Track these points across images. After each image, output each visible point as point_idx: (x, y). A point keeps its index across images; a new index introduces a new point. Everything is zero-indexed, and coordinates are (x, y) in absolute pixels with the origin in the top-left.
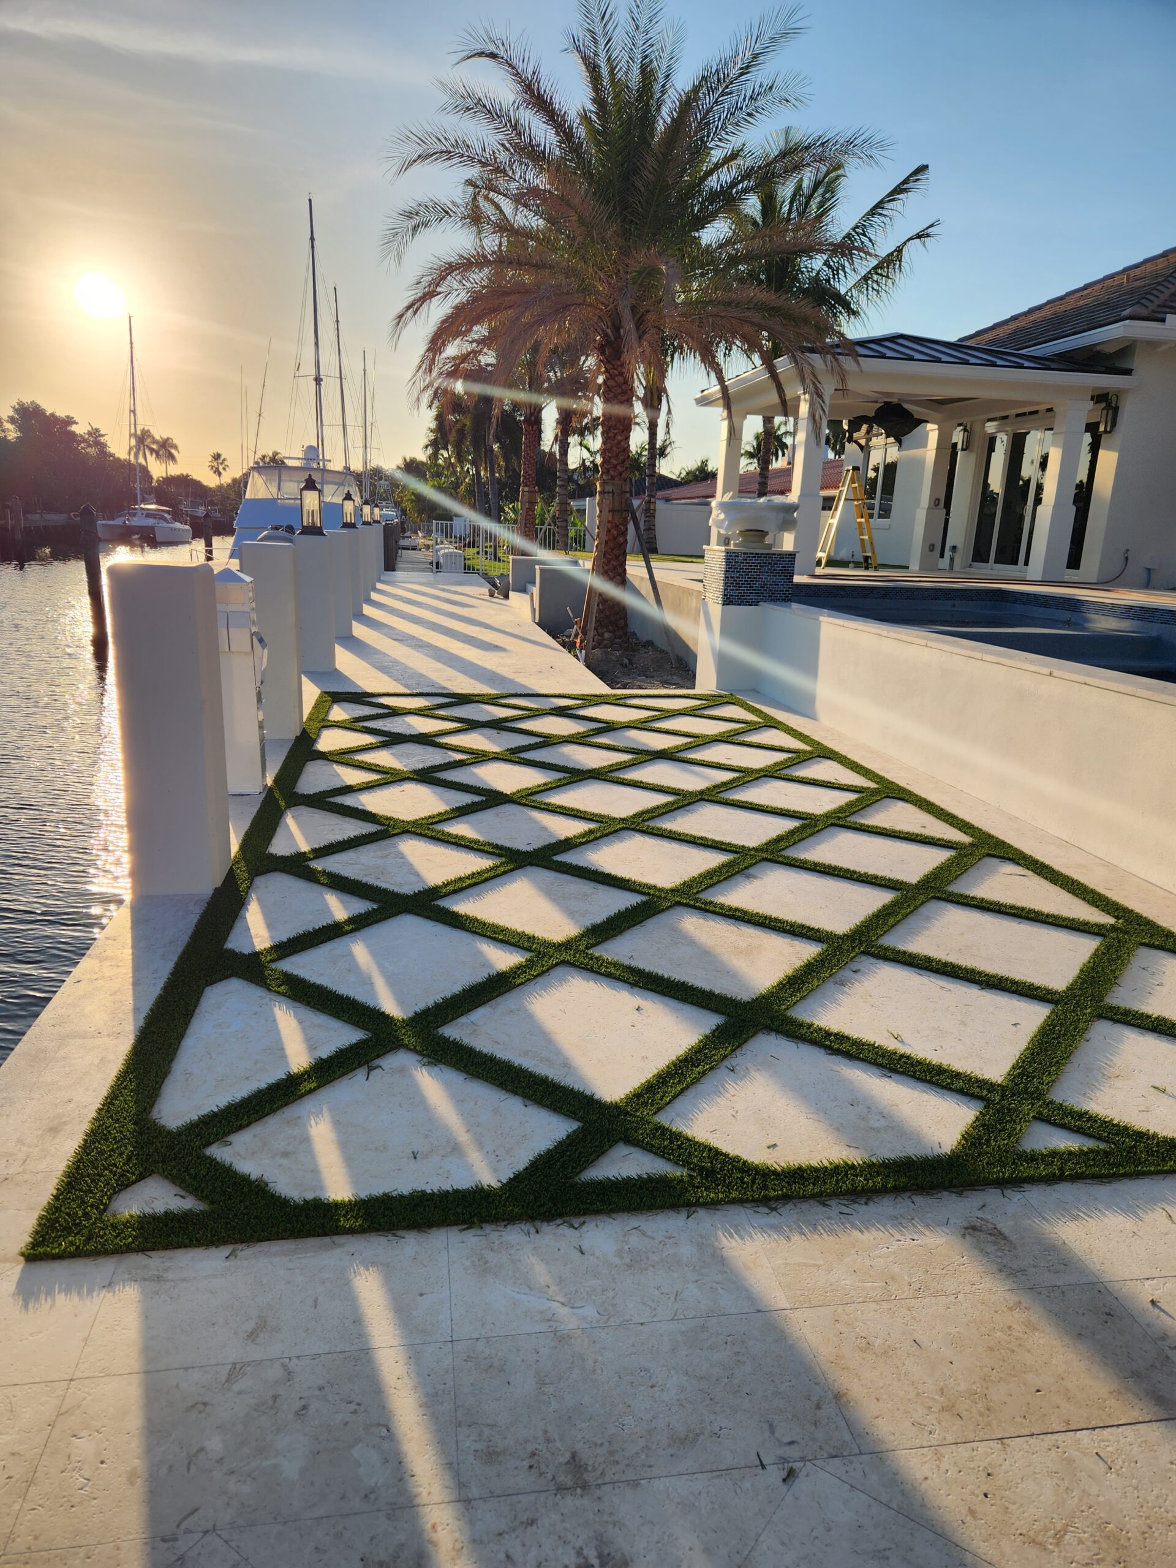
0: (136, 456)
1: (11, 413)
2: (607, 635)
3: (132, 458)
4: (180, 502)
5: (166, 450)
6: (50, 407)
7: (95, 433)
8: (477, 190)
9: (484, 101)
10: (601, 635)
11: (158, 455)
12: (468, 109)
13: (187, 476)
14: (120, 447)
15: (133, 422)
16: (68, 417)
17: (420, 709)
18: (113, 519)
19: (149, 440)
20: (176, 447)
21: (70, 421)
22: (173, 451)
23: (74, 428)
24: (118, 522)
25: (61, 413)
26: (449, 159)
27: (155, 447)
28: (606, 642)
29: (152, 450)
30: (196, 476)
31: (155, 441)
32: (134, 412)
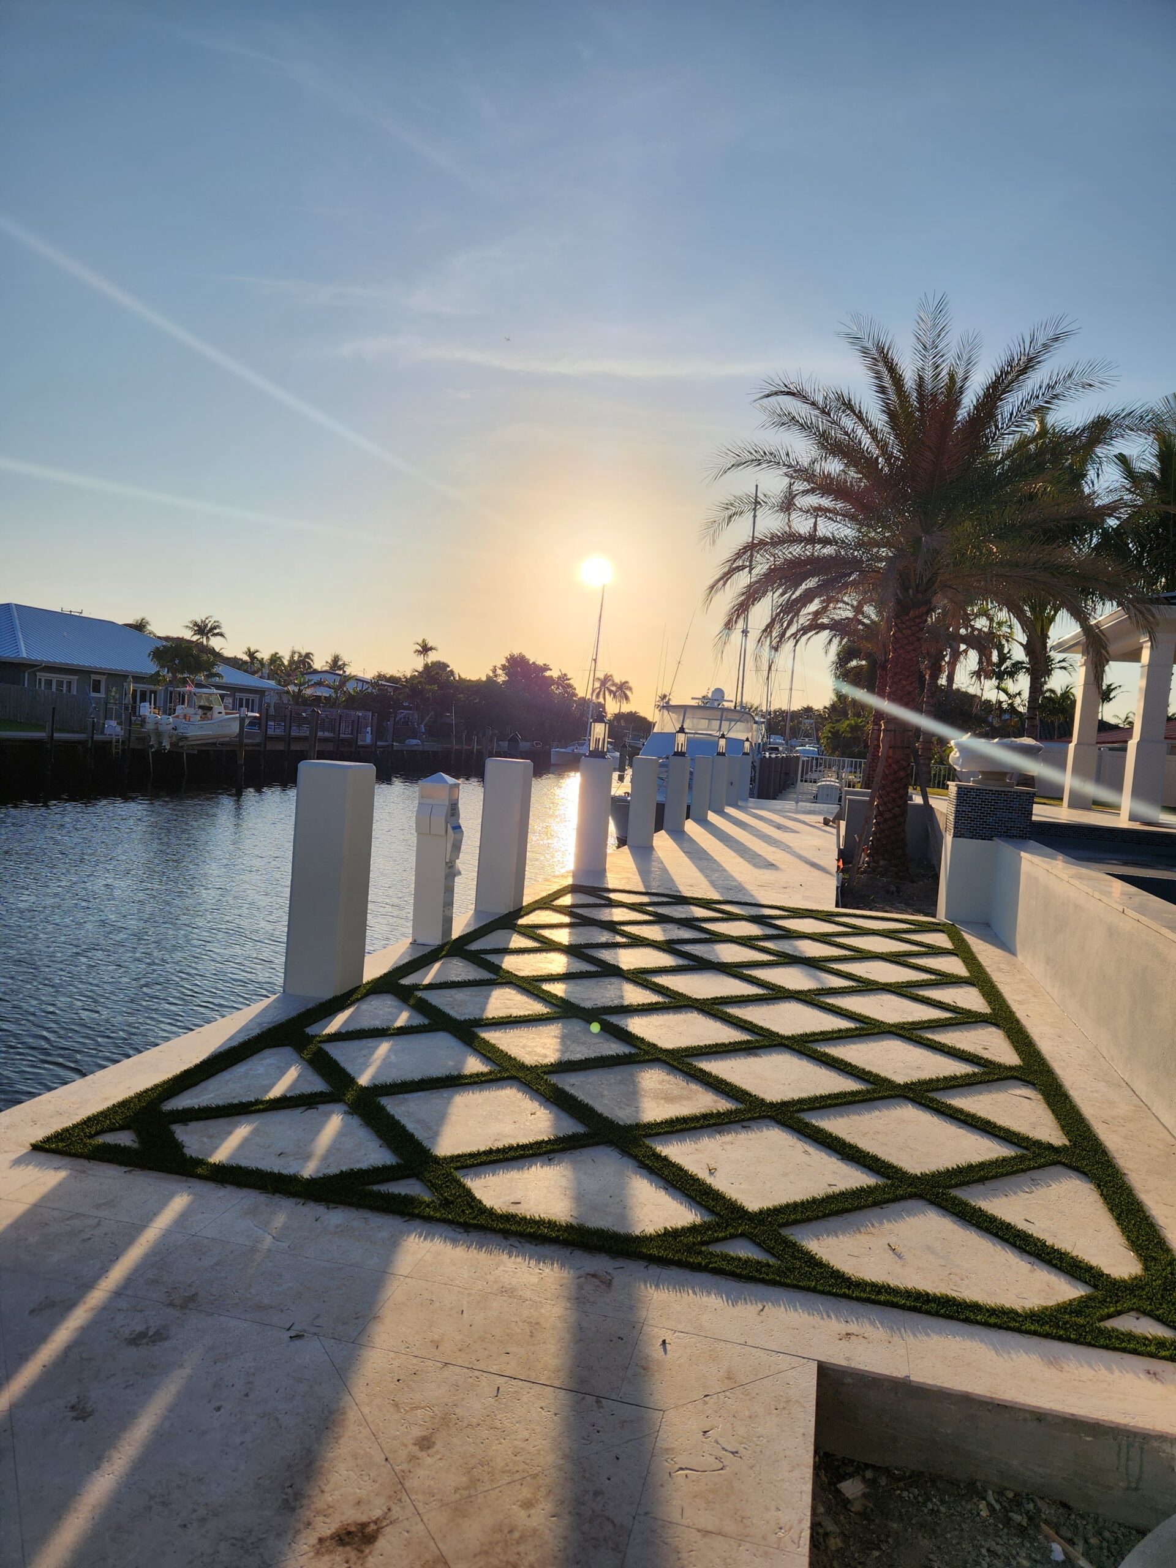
0: (598, 696)
1: (504, 662)
2: (882, 863)
3: (594, 698)
4: (625, 735)
5: (622, 691)
6: (535, 657)
7: (564, 677)
8: (792, 481)
9: (797, 417)
10: (877, 862)
11: (615, 696)
12: (783, 424)
13: (636, 713)
14: (583, 688)
15: (593, 668)
16: (545, 665)
17: (633, 904)
18: (566, 747)
19: (609, 683)
20: (630, 689)
21: (546, 668)
22: (628, 693)
23: (548, 674)
24: (569, 750)
25: (540, 662)
26: (759, 465)
27: (614, 689)
28: (880, 869)
29: (611, 692)
30: (642, 714)
31: (614, 684)
32: (595, 660)
